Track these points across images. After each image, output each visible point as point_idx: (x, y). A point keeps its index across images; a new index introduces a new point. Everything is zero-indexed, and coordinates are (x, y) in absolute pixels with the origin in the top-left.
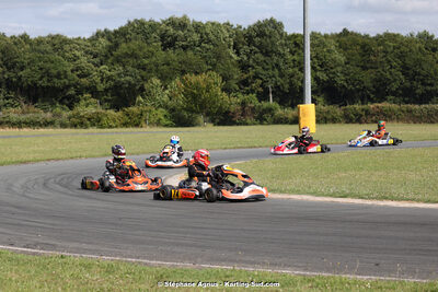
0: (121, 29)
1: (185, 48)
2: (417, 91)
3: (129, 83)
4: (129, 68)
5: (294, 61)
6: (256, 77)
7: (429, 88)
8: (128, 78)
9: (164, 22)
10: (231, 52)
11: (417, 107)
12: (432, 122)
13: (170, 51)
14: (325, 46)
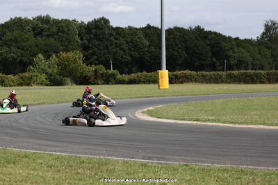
0: (6, 23)
1: (48, 36)
2: (196, 64)
3: (13, 58)
4: (13, 48)
5: (116, 43)
6: (93, 54)
7: (202, 62)
8: (12, 54)
9: (34, 19)
10: (77, 38)
11: (208, 73)
12: (218, 83)
13: (39, 38)
14: (136, 35)
